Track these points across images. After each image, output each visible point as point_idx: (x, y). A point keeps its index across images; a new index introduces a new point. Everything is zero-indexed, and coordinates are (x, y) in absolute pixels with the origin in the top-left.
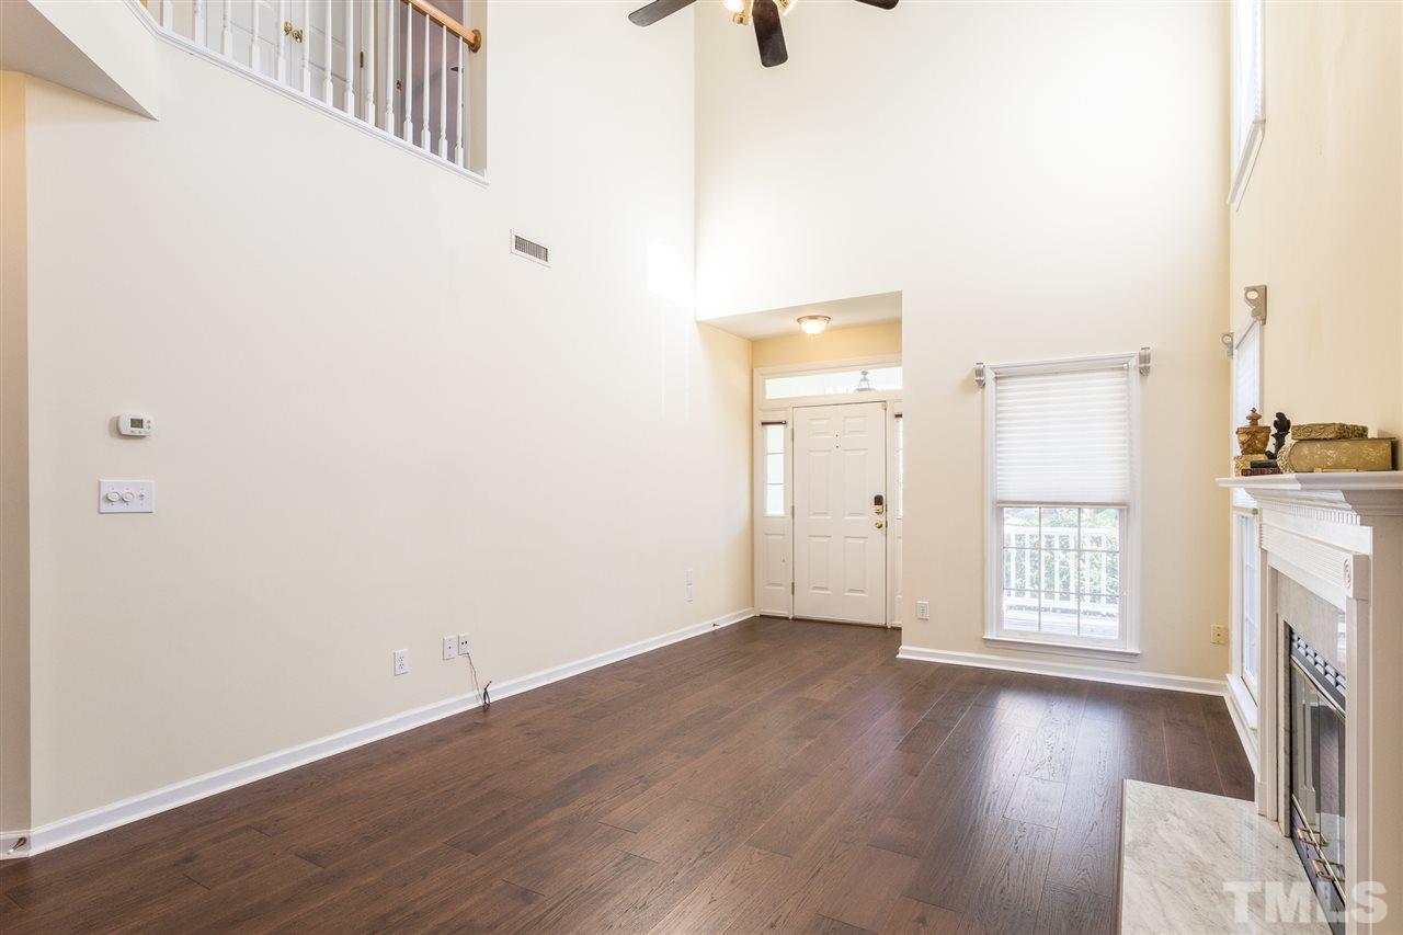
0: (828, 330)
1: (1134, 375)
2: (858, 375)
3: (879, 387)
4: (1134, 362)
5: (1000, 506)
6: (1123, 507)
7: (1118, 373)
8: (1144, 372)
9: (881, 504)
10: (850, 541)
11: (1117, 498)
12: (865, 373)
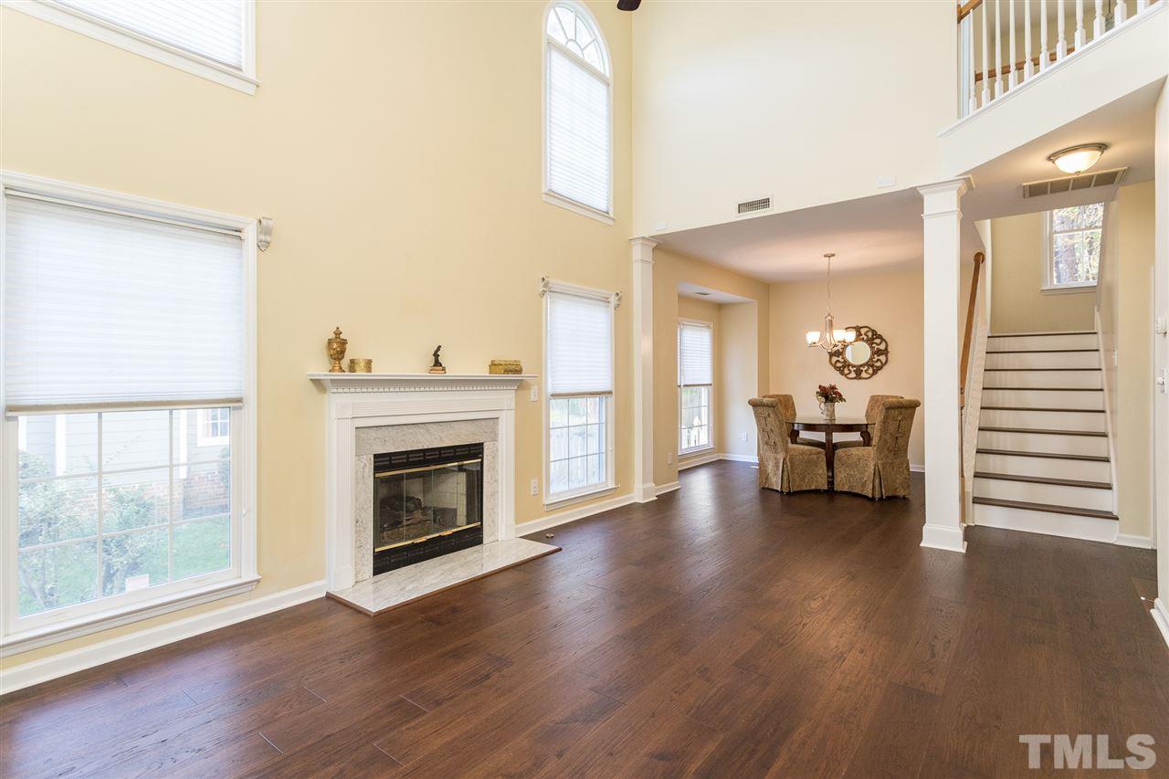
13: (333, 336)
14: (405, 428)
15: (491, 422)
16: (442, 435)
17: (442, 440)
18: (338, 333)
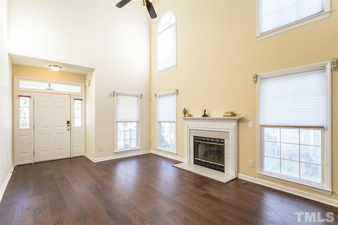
0: (60, 71)
1: (140, 98)
2: (47, 85)
3: (55, 89)
4: (139, 96)
5: (117, 122)
6: (138, 122)
7: (137, 97)
8: (141, 98)
9: (69, 123)
10: (58, 134)
11: (137, 121)
12: (50, 84)
13: (184, 109)
14: (200, 131)
15: (227, 133)
16: (210, 134)
17: (210, 136)
18: (185, 109)
